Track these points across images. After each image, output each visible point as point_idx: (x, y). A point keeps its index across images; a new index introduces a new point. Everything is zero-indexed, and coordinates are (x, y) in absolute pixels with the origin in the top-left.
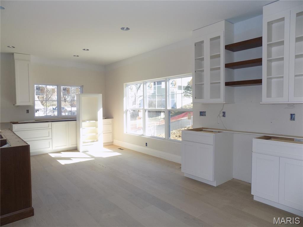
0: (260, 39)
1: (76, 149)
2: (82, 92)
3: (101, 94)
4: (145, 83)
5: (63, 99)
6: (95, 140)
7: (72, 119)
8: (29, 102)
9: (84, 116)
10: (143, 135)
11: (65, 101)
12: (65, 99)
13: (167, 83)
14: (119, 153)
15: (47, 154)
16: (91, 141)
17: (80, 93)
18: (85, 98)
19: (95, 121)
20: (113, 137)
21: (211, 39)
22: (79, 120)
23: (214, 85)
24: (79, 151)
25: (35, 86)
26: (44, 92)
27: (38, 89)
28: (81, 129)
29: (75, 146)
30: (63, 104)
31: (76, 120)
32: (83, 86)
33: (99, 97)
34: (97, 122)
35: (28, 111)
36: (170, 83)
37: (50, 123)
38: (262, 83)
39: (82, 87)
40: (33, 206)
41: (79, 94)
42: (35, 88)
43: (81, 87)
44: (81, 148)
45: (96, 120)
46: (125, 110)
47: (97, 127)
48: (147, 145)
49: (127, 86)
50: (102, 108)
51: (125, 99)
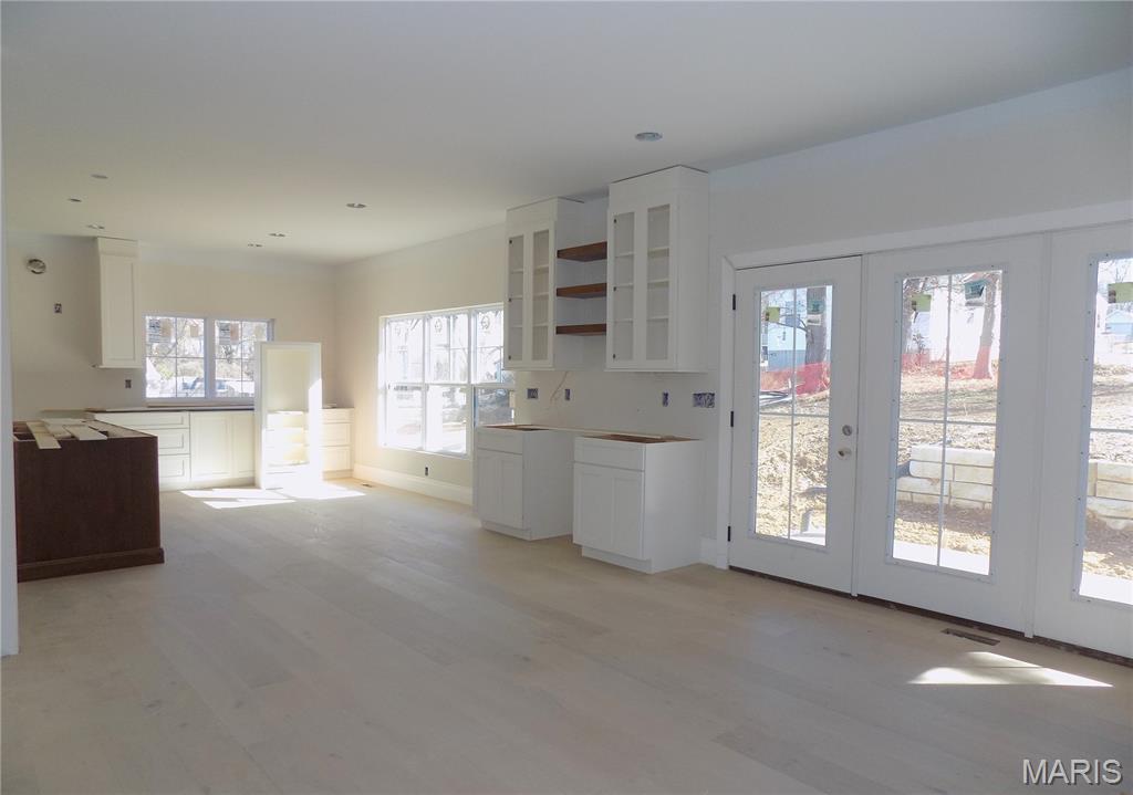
0: (604, 245)
1: (251, 483)
2: (272, 336)
3: (319, 345)
4: (427, 319)
5: (220, 352)
6: (301, 460)
7: (244, 406)
8: (134, 359)
9: (273, 399)
10: (421, 449)
11: (229, 360)
12: (229, 353)
13: (472, 320)
14: (359, 491)
15: (178, 491)
16: (291, 462)
17: (265, 339)
18: (275, 354)
19: (301, 413)
20: (352, 458)
21: (536, 235)
22: (260, 409)
23: (539, 332)
24: (259, 488)
25: (147, 318)
26: (169, 335)
27: (154, 326)
28: (264, 431)
29: (249, 475)
30: (221, 368)
31: (252, 409)
32: (273, 320)
33: (314, 352)
34: (307, 415)
35: (128, 384)
36: (479, 320)
37: (186, 414)
38: (605, 330)
39: (272, 322)
40: (162, 545)
41: (265, 343)
42: (148, 326)
43: (268, 322)
44: (264, 479)
45: (305, 410)
46: (380, 385)
47: (305, 427)
48: (427, 474)
49: (387, 322)
50: (320, 380)
51: (381, 356)
